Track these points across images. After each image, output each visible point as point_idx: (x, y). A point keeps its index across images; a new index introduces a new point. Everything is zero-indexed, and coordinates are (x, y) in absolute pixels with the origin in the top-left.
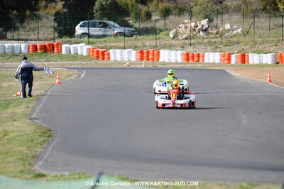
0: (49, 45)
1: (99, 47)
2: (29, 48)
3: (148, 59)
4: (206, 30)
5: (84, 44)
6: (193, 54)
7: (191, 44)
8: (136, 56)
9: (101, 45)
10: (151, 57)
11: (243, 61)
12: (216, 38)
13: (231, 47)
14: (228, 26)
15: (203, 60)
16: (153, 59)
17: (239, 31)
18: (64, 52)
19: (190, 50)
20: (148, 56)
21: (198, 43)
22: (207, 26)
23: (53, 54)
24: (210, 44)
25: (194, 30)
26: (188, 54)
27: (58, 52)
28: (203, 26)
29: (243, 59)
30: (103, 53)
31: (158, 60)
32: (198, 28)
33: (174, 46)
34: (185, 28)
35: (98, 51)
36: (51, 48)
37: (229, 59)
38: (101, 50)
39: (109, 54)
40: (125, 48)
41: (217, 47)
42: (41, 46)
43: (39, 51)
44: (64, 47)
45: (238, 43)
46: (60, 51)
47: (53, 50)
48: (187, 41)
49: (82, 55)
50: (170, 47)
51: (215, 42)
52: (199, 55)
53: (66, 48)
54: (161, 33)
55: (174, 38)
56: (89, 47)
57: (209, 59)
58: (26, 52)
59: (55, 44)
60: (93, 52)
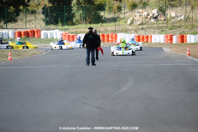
0: (31, 31)
1: (70, 33)
2: (15, 34)
3: (108, 41)
4: (156, 18)
5: (58, 30)
6: (143, 37)
7: (143, 29)
9: (73, 31)
10: (110, 39)
11: (183, 41)
12: (163, 23)
13: (174, 30)
14: (173, 14)
15: (151, 41)
16: (112, 41)
17: (182, 18)
18: (42, 37)
19: (141, 33)
20: (108, 39)
21: (149, 28)
22: (157, 14)
23: (34, 39)
24: (158, 28)
25: (147, 18)
26: (139, 36)
27: (38, 37)
28: (154, 14)
29: (182, 39)
30: (73, 37)
31: (116, 41)
32: (150, 16)
33: (130, 30)
34: (140, 16)
35: (69, 35)
36: (33, 34)
37: (171, 39)
38: (71, 35)
41: (163, 31)
42: (25, 32)
43: (23, 36)
44: (43, 33)
45: (180, 27)
46: (39, 36)
47: (34, 35)
48: (140, 27)
49: (56, 39)
50: (126, 31)
51: (162, 27)
52: (147, 37)
53: (44, 33)
54: (121, 21)
55: (131, 24)
56: (63, 32)
57: (155, 40)
58: (13, 37)
59: (35, 30)
60: (65, 36)
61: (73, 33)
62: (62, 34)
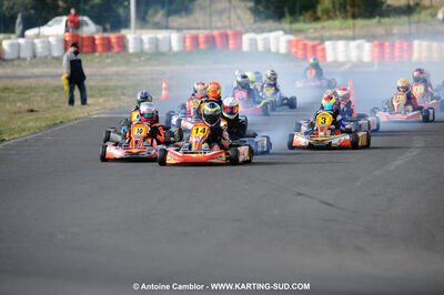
0: (221, 35)
1: (308, 38)
2: (184, 42)
3: (393, 58)
5: (281, 33)
8: (372, 52)
9: (316, 34)
10: (397, 54)
16: (401, 57)
18: (246, 46)
20: (392, 53)
23: (227, 52)
27: (236, 48)
30: (314, 48)
31: (410, 58)
35: (305, 45)
36: (224, 40)
38: (310, 43)
39: (324, 50)
40: (354, 38)
42: (206, 37)
43: (202, 47)
44: (246, 38)
46: (239, 46)
47: (228, 44)
49: (277, 53)
53: (251, 40)
54: (424, 12)
56: (291, 37)
58: (181, 49)
59: (230, 32)
60: (296, 46)
61: (315, 39)
62: (290, 42)
